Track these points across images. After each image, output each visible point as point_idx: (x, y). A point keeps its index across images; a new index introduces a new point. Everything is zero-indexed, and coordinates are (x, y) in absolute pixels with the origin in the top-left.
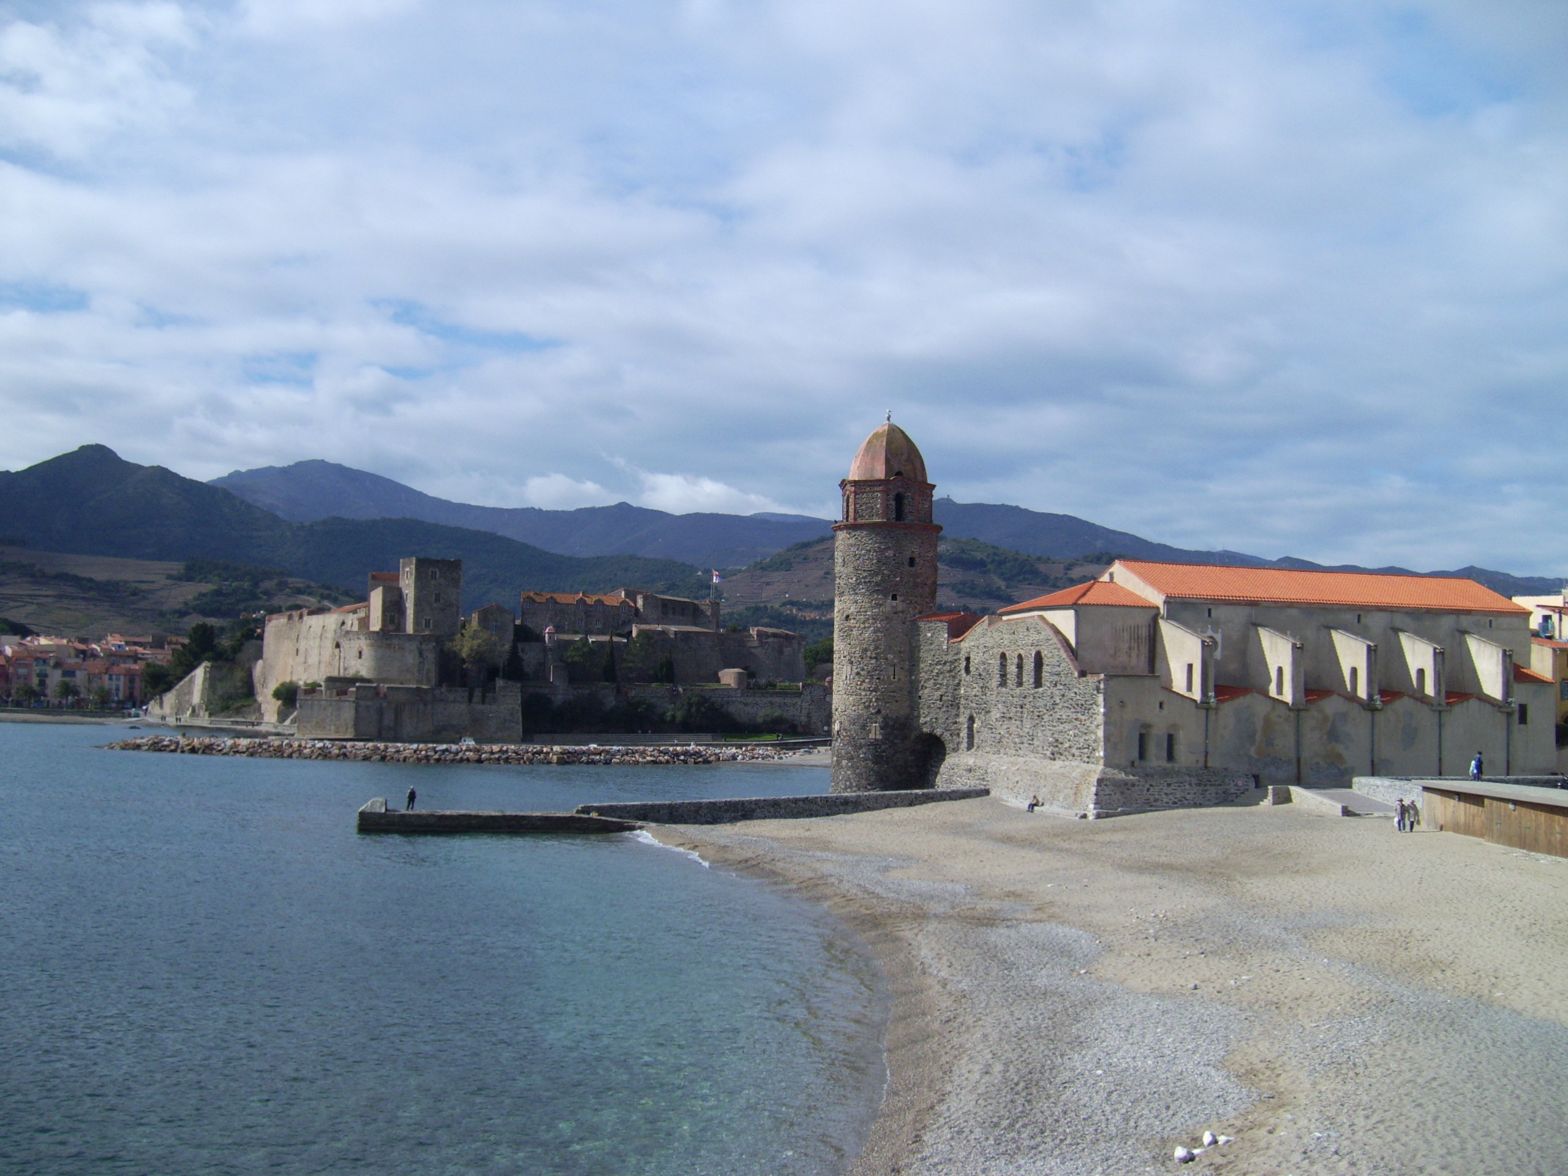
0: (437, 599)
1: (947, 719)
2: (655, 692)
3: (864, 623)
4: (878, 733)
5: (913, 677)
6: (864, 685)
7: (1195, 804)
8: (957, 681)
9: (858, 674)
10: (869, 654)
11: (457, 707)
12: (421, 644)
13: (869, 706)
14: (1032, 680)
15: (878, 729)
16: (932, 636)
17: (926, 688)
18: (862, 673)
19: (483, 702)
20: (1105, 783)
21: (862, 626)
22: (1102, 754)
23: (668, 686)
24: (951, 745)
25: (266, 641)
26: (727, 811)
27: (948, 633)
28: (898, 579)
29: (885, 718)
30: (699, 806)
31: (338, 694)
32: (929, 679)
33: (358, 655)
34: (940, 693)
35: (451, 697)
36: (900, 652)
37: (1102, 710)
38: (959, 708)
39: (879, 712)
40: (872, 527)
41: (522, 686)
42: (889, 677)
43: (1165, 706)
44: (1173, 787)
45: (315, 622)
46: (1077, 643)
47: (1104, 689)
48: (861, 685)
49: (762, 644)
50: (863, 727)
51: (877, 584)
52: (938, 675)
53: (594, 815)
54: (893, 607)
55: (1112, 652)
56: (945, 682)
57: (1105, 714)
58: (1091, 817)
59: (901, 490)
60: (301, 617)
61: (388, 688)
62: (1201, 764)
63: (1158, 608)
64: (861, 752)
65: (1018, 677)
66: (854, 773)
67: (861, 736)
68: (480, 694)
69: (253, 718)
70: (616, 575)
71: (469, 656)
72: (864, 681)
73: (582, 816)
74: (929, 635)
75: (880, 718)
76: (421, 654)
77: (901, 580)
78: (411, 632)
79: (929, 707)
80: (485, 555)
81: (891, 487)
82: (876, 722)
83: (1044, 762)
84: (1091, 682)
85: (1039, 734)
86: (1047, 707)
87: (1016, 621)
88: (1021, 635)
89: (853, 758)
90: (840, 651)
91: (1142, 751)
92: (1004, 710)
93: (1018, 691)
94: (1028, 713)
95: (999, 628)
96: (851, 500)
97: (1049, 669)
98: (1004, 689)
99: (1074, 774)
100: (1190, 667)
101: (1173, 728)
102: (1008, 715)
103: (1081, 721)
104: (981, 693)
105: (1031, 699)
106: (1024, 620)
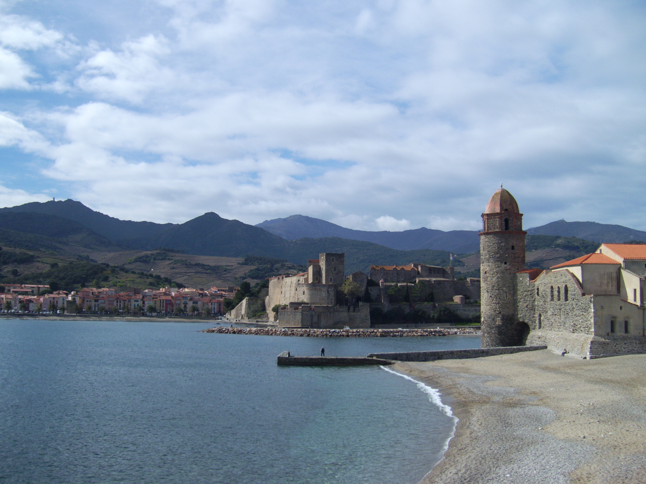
0: (335, 270)
1: (530, 315)
2: (426, 306)
3: (492, 275)
4: (500, 322)
5: (515, 298)
6: (494, 301)
8: (534, 299)
9: (491, 296)
10: (495, 288)
11: (343, 314)
12: (328, 288)
13: (496, 310)
14: (564, 298)
15: (500, 320)
16: (522, 280)
17: (520, 302)
18: (493, 296)
19: (354, 312)
20: (594, 343)
21: (492, 276)
22: (593, 330)
23: (431, 303)
24: (532, 327)
25: (269, 288)
26: (432, 356)
27: (529, 278)
29: (502, 315)
30: (419, 354)
31: (295, 309)
32: (521, 298)
33: (303, 293)
34: (526, 304)
35: (341, 310)
36: (509, 287)
37: (593, 310)
38: (535, 310)
39: (500, 313)
40: (495, 233)
41: (370, 305)
42: (504, 297)
43: (623, 308)
44: (627, 345)
45: (288, 280)
46: (583, 281)
47: (593, 301)
48: (492, 301)
49: (472, 285)
50: (494, 319)
51: (498, 258)
52: (525, 296)
53: (374, 358)
54: (505, 267)
55: (599, 284)
56: (529, 299)
57: (594, 312)
58: (588, 358)
59: (507, 217)
60: (283, 278)
61: (315, 306)
62: (642, 334)
63: (621, 264)
64: (493, 330)
65: (558, 297)
66: (490, 339)
67: (493, 323)
68: (353, 308)
69: (265, 320)
70: (420, 257)
71: (348, 292)
72: (493, 300)
73: (370, 358)
74: (521, 279)
75: (500, 316)
76: (328, 292)
77: (508, 256)
78: (324, 283)
79: (522, 310)
80: (366, 251)
81: (503, 216)
82: (499, 317)
83: (570, 334)
84: (588, 298)
85: (568, 321)
86: (570, 309)
87: (557, 272)
88: (559, 278)
89: (489, 333)
90: (483, 287)
91: (612, 328)
92: (553, 311)
93: (558, 303)
94: (563, 312)
95: (550, 275)
96: (486, 222)
97: (571, 292)
98: (553, 302)
99: (581, 339)
100: (635, 290)
101: (627, 318)
102: (555, 313)
103: (584, 315)
104: (543, 304)
105: (564, 306)
106: (560, 271)
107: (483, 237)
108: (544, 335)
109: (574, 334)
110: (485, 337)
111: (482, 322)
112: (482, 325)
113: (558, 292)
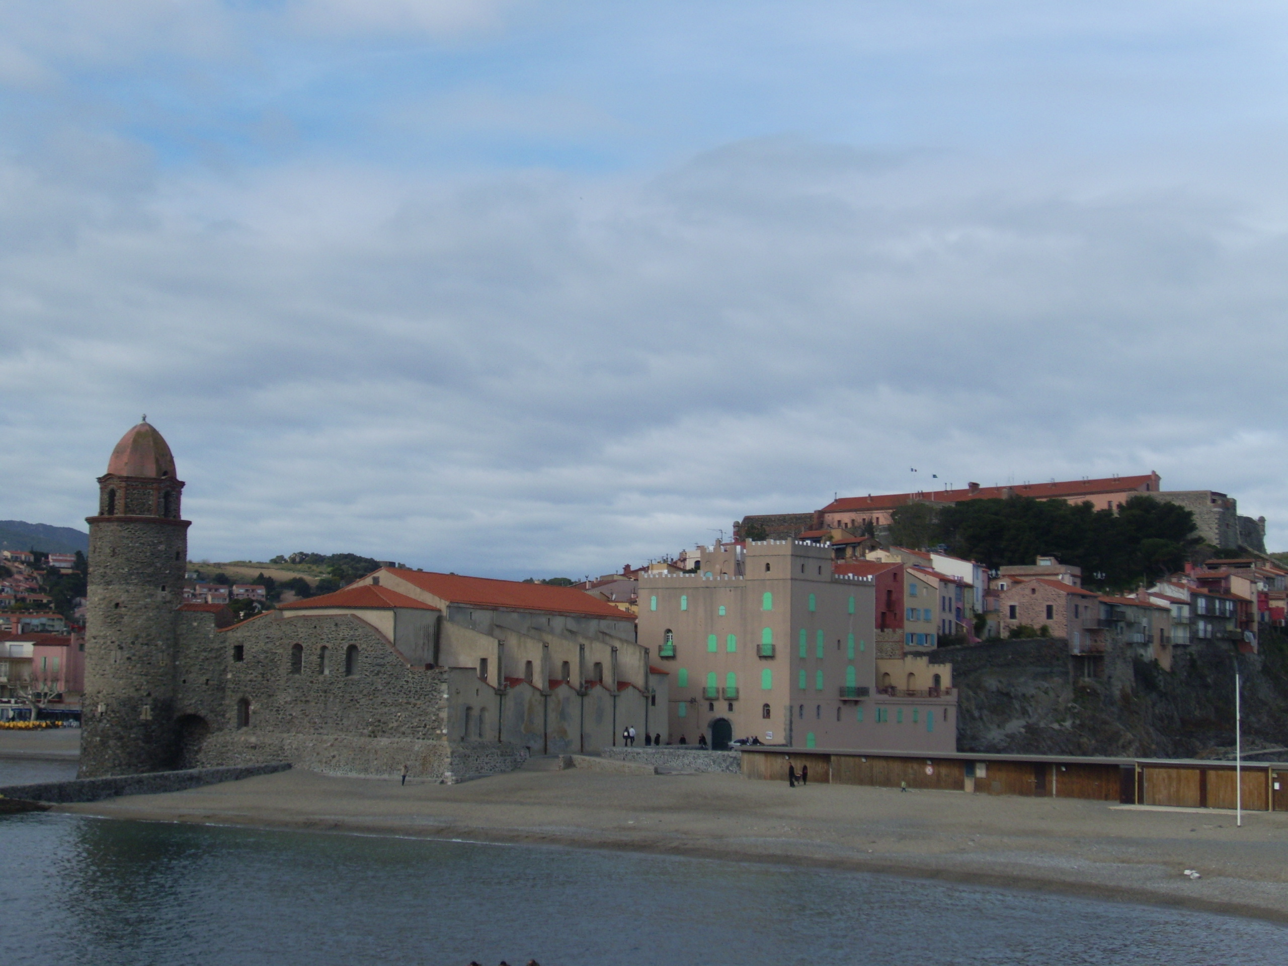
1: (212, 701)
3: (136, 611)
4: (148, 714)
5: (177, 663)
6: (135, 670)
7: (501, 770)
8: (222, 667)
9: (129, 658)
10: (140, 640)
13: (140, 689)
14: (344, 669)
15: (149, 711)
16: (199, 625)
17: (191, 672)
18: (133, 658)
20: (454, 755)
21: (134, 614)
22: (444, 732)
24: (215, 725)
27: (216, 624)
28: (168, 572)
29: (155, 700)
32: (195, 665)
34: (204, 678)
36: (168, 639)
37: (444, 696)
38: (224, 692)
39: (149, 695)
40: (146, 523)
42: (157, 662)
43: (480, 693)
44: (489, 758)
46: (395, 640)
47: (448, 679)
48: (132, 669)
50: (135, 709)
51: (150, 576)
52: (203, 661)
54: (163, 597)
56: (211, 668)
57: (447, 699)
58: (451, 782)
59: (169, 488)
62: (498, 739)
63: (440, 611)
64: (131, 732)
65: (319, 666)
66: (124, 751)
67: (131, 717)
72: (135, 666)
74: (195, 624)
75: (150, 700)
77: (169, 573)
79: (194, 690)
81: (162, 485)
82: (146, 704)
83: (363, 739)
84: (429, 672)
85: (352, 715)
86: (365, 692)
87: (319, 617)
88: (326, 630)
89: (121, 738)
90: (105, 637)
91: (466, 729)
92: (298, 694)
93: (321, 678)
94: (336, 697)
95: (290, 622)
96: (120, 494)
97: (369, 660)
98: (297, 676)
99: (416, 748)
100: (484, 661)
101: (483, 709)
102: (303, 699)
103: (415, 705)
104: (260, 679)
105: (341, 685)
106: (331, 617)
107: (113, 526)
108: (270, 742)
109: (379, 738)
110: (109, 747)
111: (98, 715)
112: (100, 721)
113: (322, 657)
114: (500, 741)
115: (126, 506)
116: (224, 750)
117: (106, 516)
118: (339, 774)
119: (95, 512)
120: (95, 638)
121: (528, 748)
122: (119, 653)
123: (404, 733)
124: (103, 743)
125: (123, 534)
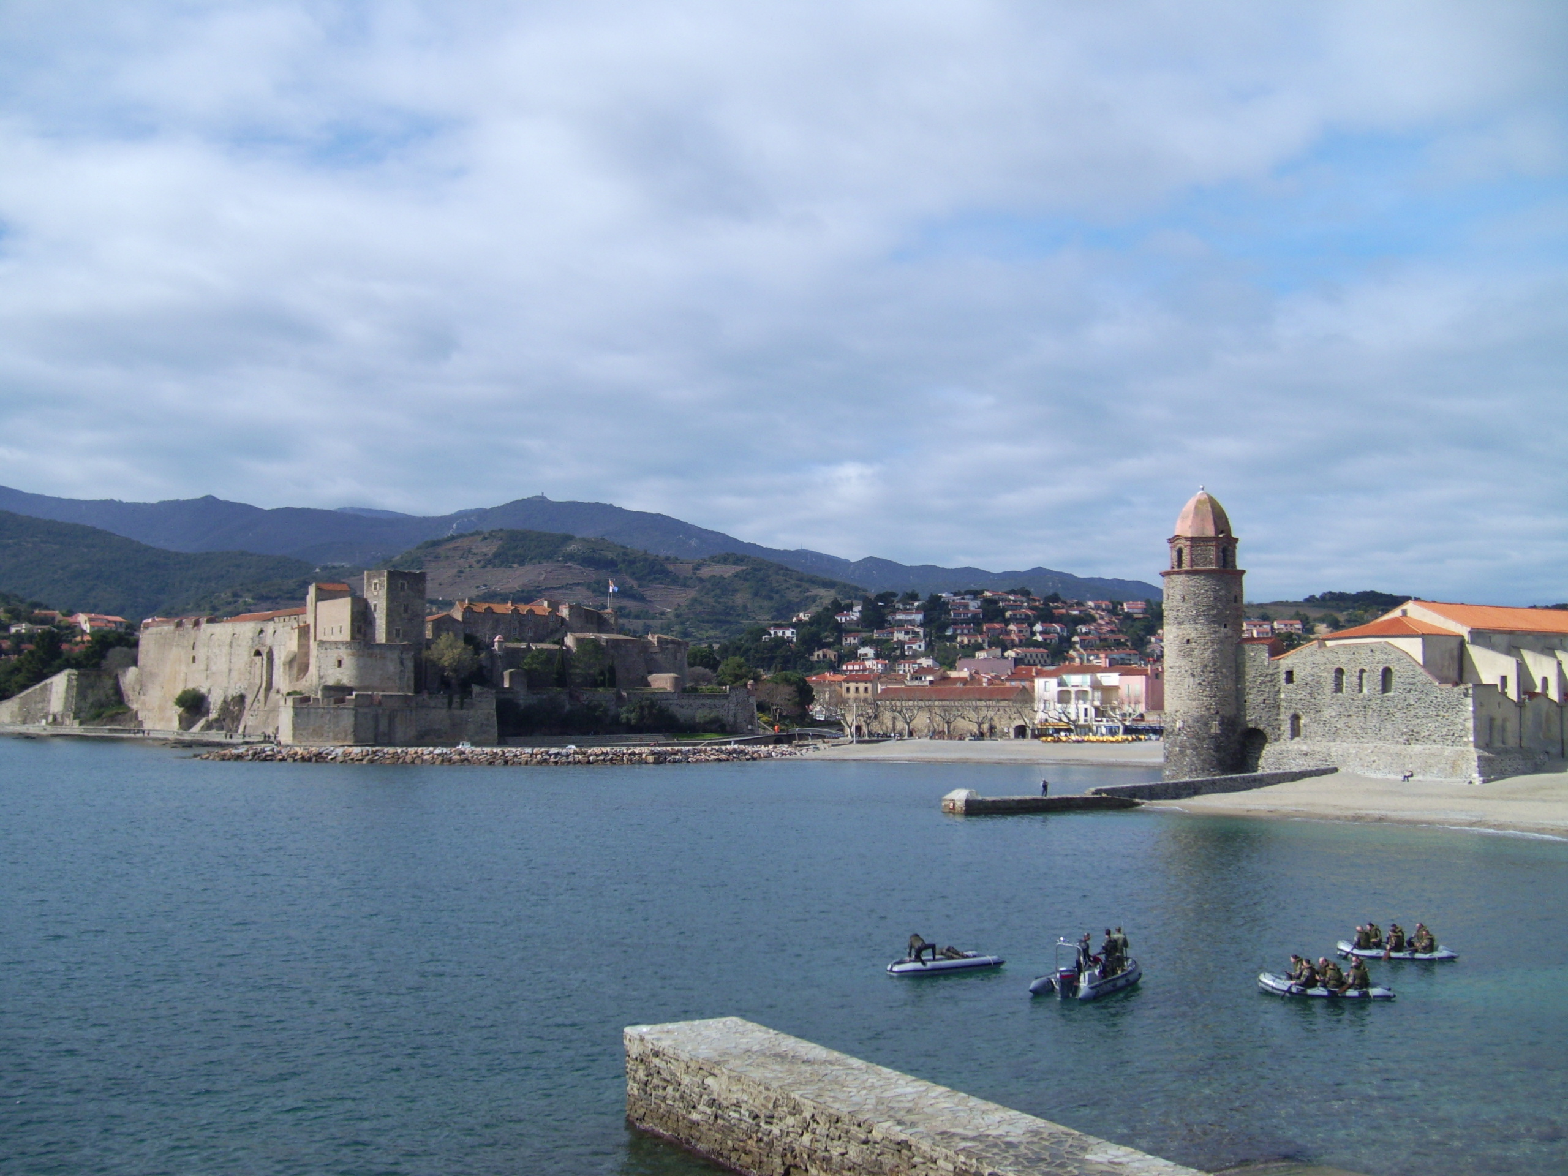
0: (406, 610)
1: (1269, 717)
2: (603, 695)
3: (1204, 645)
4: (1217, 728)
5: (1241, 686)
6: (1205, 693)
7: (1525, 772)
8: (1277, 689)
9: (1200, 684)
10: (1208, 668)
11: (438, 714)
12: (402, 653)
13: (1210, 709)
14: (1380, 688)
15: (1217, 725)
16: (1255, 655)
17: (1251, 694)
18: (1203, 683)
19: (462, 708)
20: (1480, 759)
21: (1202, 647)
22: (1471, 739)
23: (614, 690)
24: (1273, 736)
25: (141, 649)
27: (1269, 654)
28: (1228, 612)
29: (1222, 717)
31: (335, 703)
32: (1253, 687)
33: (337, 663)
34: (1263, 698)
35: (432, 704)
36: (1230, 667)
37: (1471, 709)
38: (1279, 709)
39: (1217, 713)
40: (1208, 573)
41: (497, 692)
42: (1223, 686)
43: (1501, 705)
44: (1509, 761)
45: (222, 630)
46: (1424, 662)
47: (1473, 694)
48: (1203, 692)
49: (662, 650)
50: (1206, 724)
51: (1214, 616)
52: (1261, 684)
53: (1104, 795)
54: (1226, 633)
55: (1440, 667)
56: (1267, 690)
57: (1474, 712)
58: (1477, 783)
59: (1225, 544)
60: (197, 624)
61: (383, 696)
62: (1518, 745)
63: (1463, 637)
64: (1204, 743)
65: (1358, 686)
66: (1199, 759)
67: (1202, 732)
68: (459, 700)
69: (132, 726)
71: (450, 664)
72: (1205, 690)
74: (1252, 654)
75: (1218, 718)
76: (402, 663)
77: (1230, 613)
78: (384, 641)
79: (1254, 708)
80: (85, 550)
82: (1215, 720)
83: (1399, 746)
84: (1456, 689)
85: (1389, 726)
86: (1399, 707)
87: (1357, 645)
88: (1363, 656)
89: (1197, 748)
90: (1180, 667)
91: (1491, 737)
92: (1341, 710)
93: (1360, 696)
94: (1374, 711)
95: (1332, 650)
96: (1186, 552)
97: (1402, 680)
98: (1340, 694)
99: (1446, 754)
100: (1504, 679)
101: (1504, 720)
102: (1346, 713)
103: (1444, 717)
104: (1308, 697)
105: (1378, 701)
106: (1367, 644)
107: (1182, 577)
108: (1319, 750)
109: (1413, 746)
110: (1187, 755)
111: (1176, 730)
112: (1179, 734)
113: (1360, 678)
114: (1521, 746)
115: (1192, 560)
116: (1280, 757)
117: (1176, 569)
118: (1379, 776)
119: (1168, 568)
120: (1171, 668)
121: (1547, 752)
122: (1192, 679)
123: (1435, 741)
124: (1182, 752)
125: (1190, 583)
